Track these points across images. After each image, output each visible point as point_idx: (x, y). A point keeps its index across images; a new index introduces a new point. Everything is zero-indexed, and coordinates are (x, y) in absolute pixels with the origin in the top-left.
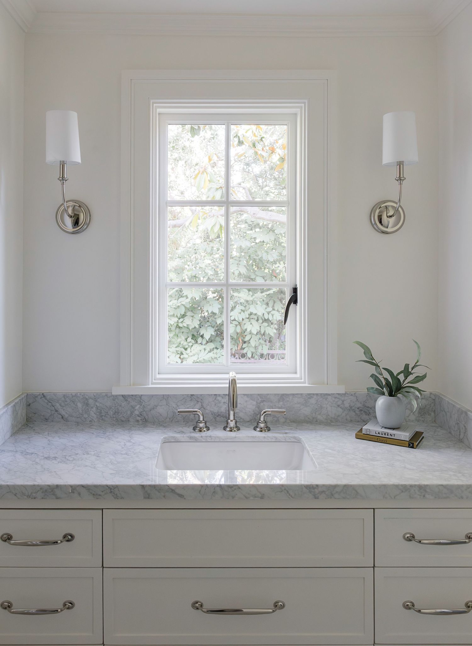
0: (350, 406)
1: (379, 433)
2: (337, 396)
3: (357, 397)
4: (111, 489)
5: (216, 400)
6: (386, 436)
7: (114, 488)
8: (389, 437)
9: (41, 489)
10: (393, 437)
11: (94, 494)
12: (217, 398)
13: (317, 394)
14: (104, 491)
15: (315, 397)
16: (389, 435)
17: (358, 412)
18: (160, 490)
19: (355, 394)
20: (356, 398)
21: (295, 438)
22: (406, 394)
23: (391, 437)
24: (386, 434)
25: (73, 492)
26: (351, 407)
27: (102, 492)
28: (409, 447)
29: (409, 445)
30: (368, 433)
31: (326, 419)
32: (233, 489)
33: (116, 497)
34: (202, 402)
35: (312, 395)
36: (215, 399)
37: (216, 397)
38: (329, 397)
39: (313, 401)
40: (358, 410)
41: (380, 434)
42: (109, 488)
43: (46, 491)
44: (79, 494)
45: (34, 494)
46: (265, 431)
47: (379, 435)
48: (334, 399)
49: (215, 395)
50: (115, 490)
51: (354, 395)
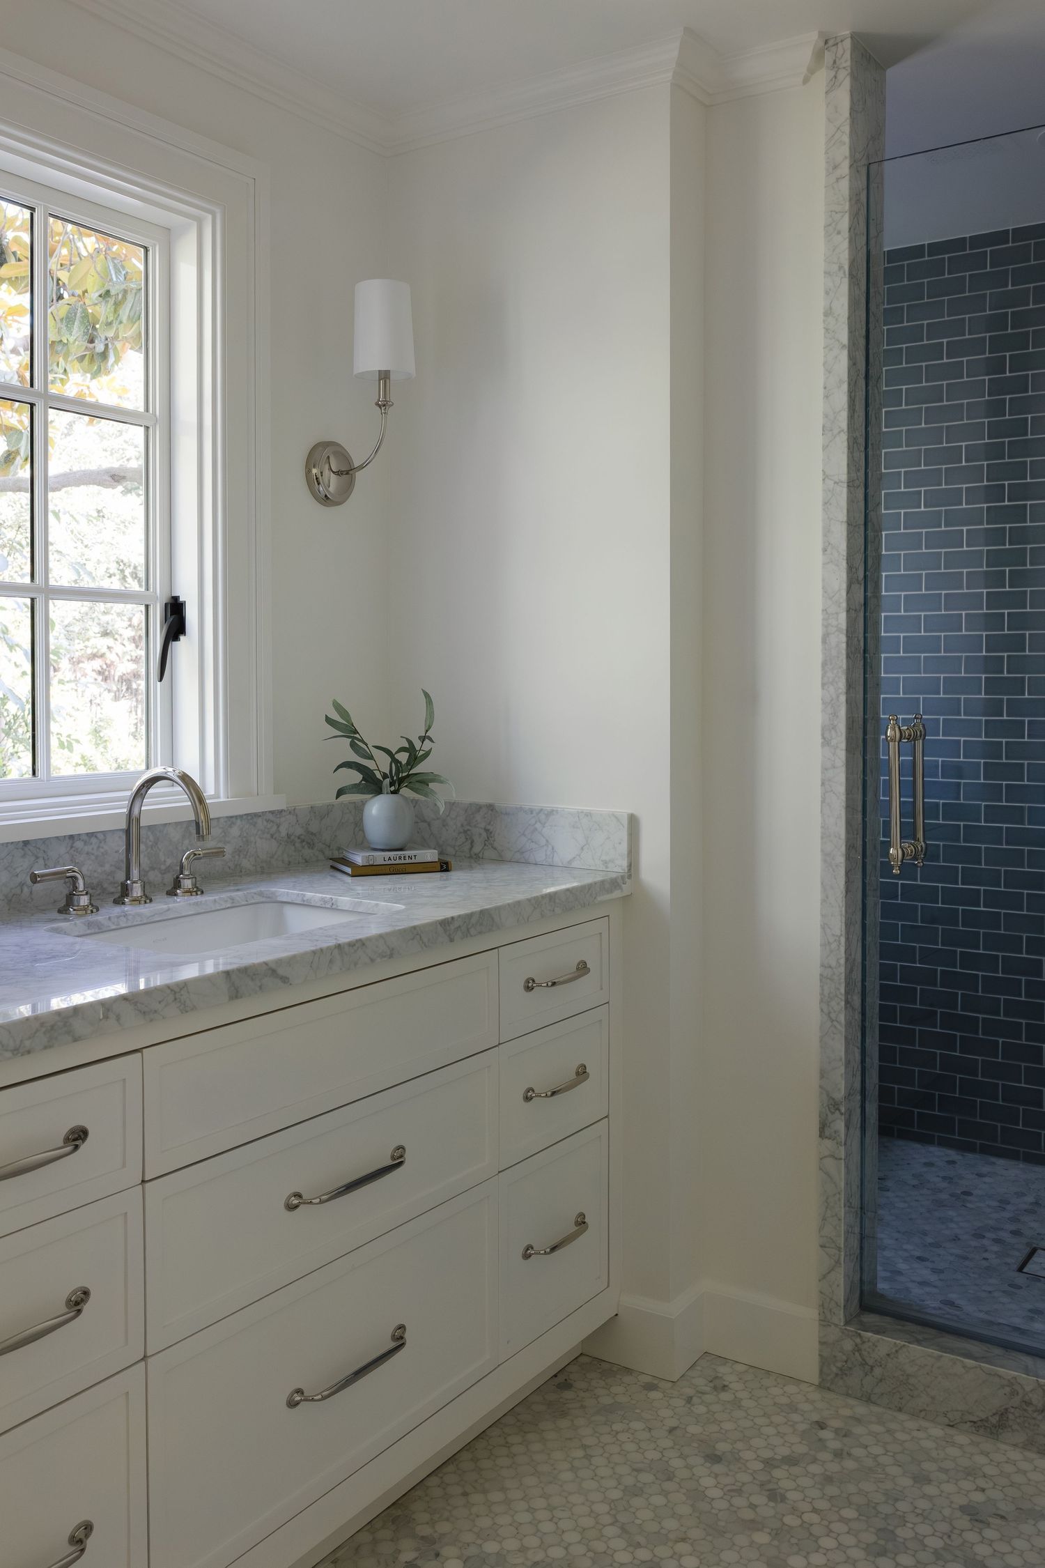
0: (288, 834)
1: (390, 859)
2: (271, 817)
3: (297, 816)
4: (175, 993)
5: (73, 849)
6: (403, 862)
7: (181, 989)
8: (408, 861)
9: (42, 1024)
10: (413, 861)
11: (144, 1013)
12: (74, 845)
13: (241, 816)
14: (163, 1000)
15: (239, 822)
16: (407, 858)
17: (298, 845)
18: (254, 975)
19: (294, 809)
20: (295, 817)
21: (261, 894)
22: (417, 785)
23: (410, 861)
24: (402, 859)
25: (106, 1017)
26: (289, 836)
27: (160, 1002)
28: (441, 871)
29: (442, 867)
30: (371, 863)
31: (254, 865)
32: (355, 948)
33: (185, 1009)
34: (46, 858)
35: (234, 819)
36: (72, 847)
37: (73, 843)
38: (259, 821)
39: (235, 831)
40: (299, 840)
41: (392, 859)
42: (172, 990)
43: (52, 1027)
44: (118, 1018)
45: (27, 1043)
46: (197, 894)
47: (390, 862)
48: (265, 823)
49: (71, 837)
50: (182, 992)
51: (292, 812)
